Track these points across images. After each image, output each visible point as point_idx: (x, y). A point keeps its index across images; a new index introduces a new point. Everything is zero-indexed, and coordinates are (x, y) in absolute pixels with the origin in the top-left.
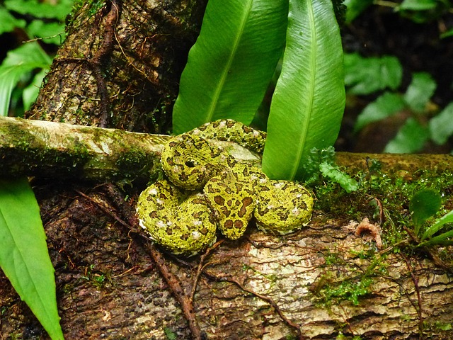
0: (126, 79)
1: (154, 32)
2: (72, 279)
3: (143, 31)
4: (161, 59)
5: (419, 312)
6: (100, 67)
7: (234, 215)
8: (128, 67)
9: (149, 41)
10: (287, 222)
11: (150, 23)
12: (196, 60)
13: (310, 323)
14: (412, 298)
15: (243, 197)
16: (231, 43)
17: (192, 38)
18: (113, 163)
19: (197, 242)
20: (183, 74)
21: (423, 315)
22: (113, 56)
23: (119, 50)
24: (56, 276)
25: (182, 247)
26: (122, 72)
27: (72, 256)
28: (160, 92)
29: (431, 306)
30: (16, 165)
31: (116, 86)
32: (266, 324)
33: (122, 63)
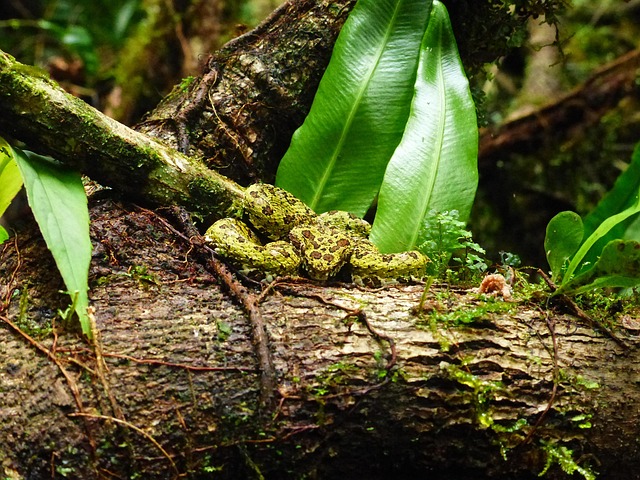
0: (213, 144)
1: (255, 99)
2: (110, 273)
3: (242, 97)
4: (258, 136)
5: (555, 358)
6: (186, 123)
7: (324, 250)
8: (218, 131)
9: (247, 108)
10: (390, 264)
11: (253, 91)
12: (300, 142)
13: (408, 343)
14: (545, 341)
15: (339, 239)
16: (344, 116)
17: (298, 118)
18: (184, 184)
19: (274, 259)
20: (282, 160)
21: (559, 363)
22: (203, 118)
23: (212, 112)
24: (91, 266)
25: (254, 258)
26: (210, 136)
27: (116, 252)
28: (251, 174)
29: (571, 354)
30: (73, 139)
31: (200, 150)
32: (349, 333)
33: (211, 126)
